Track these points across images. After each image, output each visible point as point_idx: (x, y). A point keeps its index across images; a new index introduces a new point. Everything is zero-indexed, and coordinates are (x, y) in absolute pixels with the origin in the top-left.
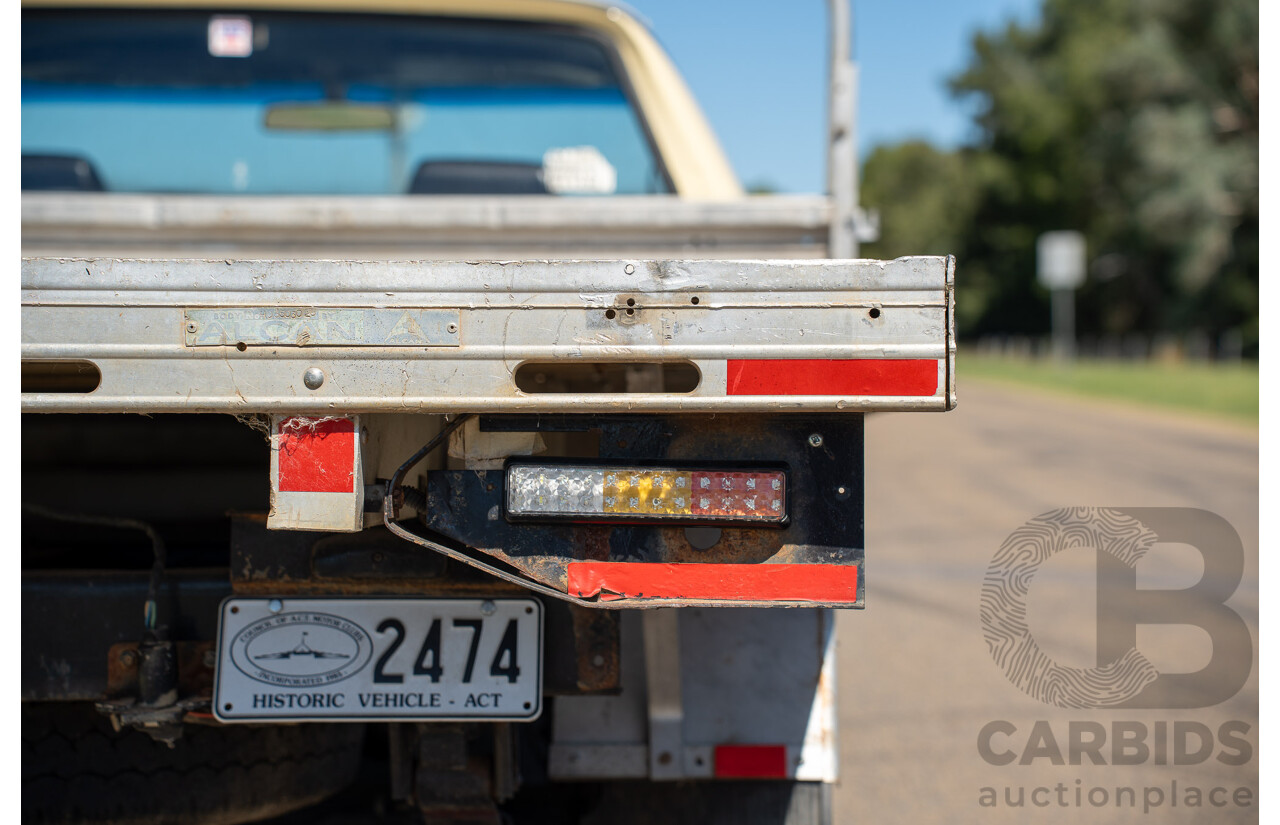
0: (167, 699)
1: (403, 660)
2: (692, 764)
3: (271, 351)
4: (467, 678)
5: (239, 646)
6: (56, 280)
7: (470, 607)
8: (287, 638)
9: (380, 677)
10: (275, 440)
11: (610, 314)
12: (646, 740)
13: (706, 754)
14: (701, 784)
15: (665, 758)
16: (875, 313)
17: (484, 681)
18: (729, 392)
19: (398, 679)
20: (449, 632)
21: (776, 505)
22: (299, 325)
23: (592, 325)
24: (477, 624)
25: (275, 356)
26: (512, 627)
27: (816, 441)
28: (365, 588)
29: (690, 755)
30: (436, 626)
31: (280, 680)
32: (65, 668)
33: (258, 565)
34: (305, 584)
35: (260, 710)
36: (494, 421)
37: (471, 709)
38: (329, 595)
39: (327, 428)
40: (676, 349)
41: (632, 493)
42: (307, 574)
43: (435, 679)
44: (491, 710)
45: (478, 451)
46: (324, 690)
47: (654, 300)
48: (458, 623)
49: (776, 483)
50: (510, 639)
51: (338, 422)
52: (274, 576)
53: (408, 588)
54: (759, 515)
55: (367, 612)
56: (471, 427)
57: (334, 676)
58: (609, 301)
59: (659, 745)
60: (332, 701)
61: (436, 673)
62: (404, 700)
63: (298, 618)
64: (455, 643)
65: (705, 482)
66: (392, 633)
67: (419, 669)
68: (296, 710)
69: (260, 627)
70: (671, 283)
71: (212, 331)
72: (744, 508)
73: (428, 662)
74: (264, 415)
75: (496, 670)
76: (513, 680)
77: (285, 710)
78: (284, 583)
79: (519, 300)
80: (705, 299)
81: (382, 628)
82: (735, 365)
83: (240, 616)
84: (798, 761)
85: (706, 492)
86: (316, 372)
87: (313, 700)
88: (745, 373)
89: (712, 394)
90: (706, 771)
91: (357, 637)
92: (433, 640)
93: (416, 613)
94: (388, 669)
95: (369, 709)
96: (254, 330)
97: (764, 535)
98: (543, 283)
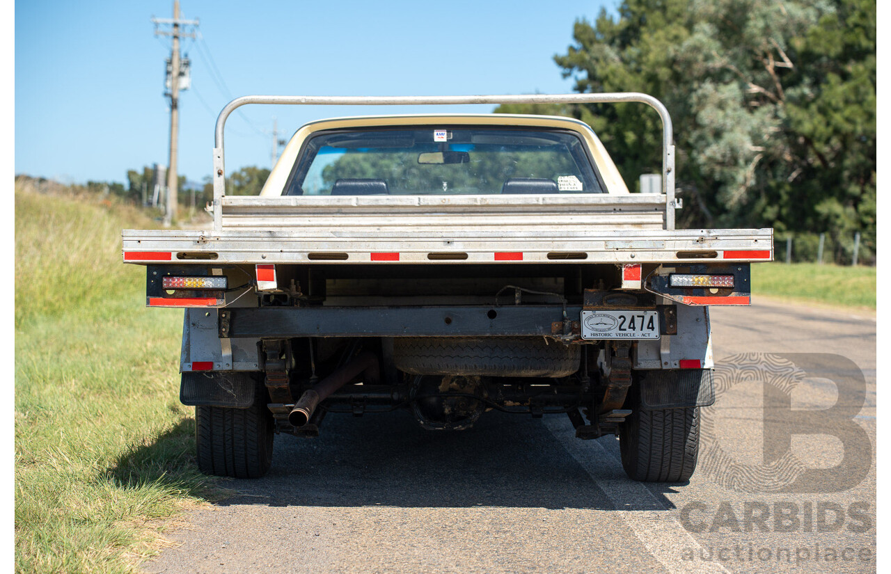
0: (570, 334)
1: (626, 325)
2: (674, 365)
3: (623, 250)
4: (642, 330)
5: (586, 322)
6: (579, 235)
7: (641, 313)
8: (597, 320)
9: (620, 329)
10: (623, 269)
11: (698, 241)
12: (660, 359)
13: (677, 362)
14: (676, 371)
15: (666, 363)
16: (756, 241)
17: (646, 330)
18: (724, 258)
19: (625, 330)
20: (636, 318)
21: (732, 283)
22: (630, 244)
23: (693, 244)
24: (643, 317)
25: (625, 251)
26: (652, 317)
27: (739, 269)
28: (615, 308)
29: (673, 363)
30: (633, 317)
31: (597, 330)
32: (541, 328)
33: (590, 302)
34: (601, 307)
35: (592, 337)
36: (666, 265)
37: (643, 337)
38: (606, 310)
39: (635, 267)
40: (712, 249)
41: (699, 281)
42: (602, 304)
43: (634, 330)
44: (648, 337)
45: (662, 272)
46: (607, 332)
47: (708, 238)
48: (638, 316)
49: (732, 278)
50: (651, 320)
51: (637, 265)
52: (594, 305)
53: (626, 308)
54: (728, 286)
55: (616, 314)
56: (661, 267)
57: (609, 329)
58: (697, 238)
59: (664, 360)
60: (609, 335)
61: (634, 328)
62: (627, 335)
63: (599, 315)
64: (638, 321)
65: (716, 278)
66: (622, 319)
67: (630, 328)
68: (601, 337)
69: (591, 318)
70: (711, 234)
71: (611, 246)
72: (724, 284)
73: (632, 326)
74: (621, 264)
75: (648, 328)
76: (653, 330)
77: (598, 337)
78: (596, 307)
79: (677, 238)
80: (719, 238)
81: (620, 318)
82: (725, 252)
83: (586, 315)
84: (704, 364)
85: (716, 280)
86: (633, 255)
87: (605, 335)
88: (727, 254)
89: (720, 258)
90: (677, 367)
91: (614, 320)
92: (633, 320)
93: (628, 314)
94: (622, 328)
95: (618, 337)
96: (620, 245)
97: (728, 290)
98: (683, 235)
